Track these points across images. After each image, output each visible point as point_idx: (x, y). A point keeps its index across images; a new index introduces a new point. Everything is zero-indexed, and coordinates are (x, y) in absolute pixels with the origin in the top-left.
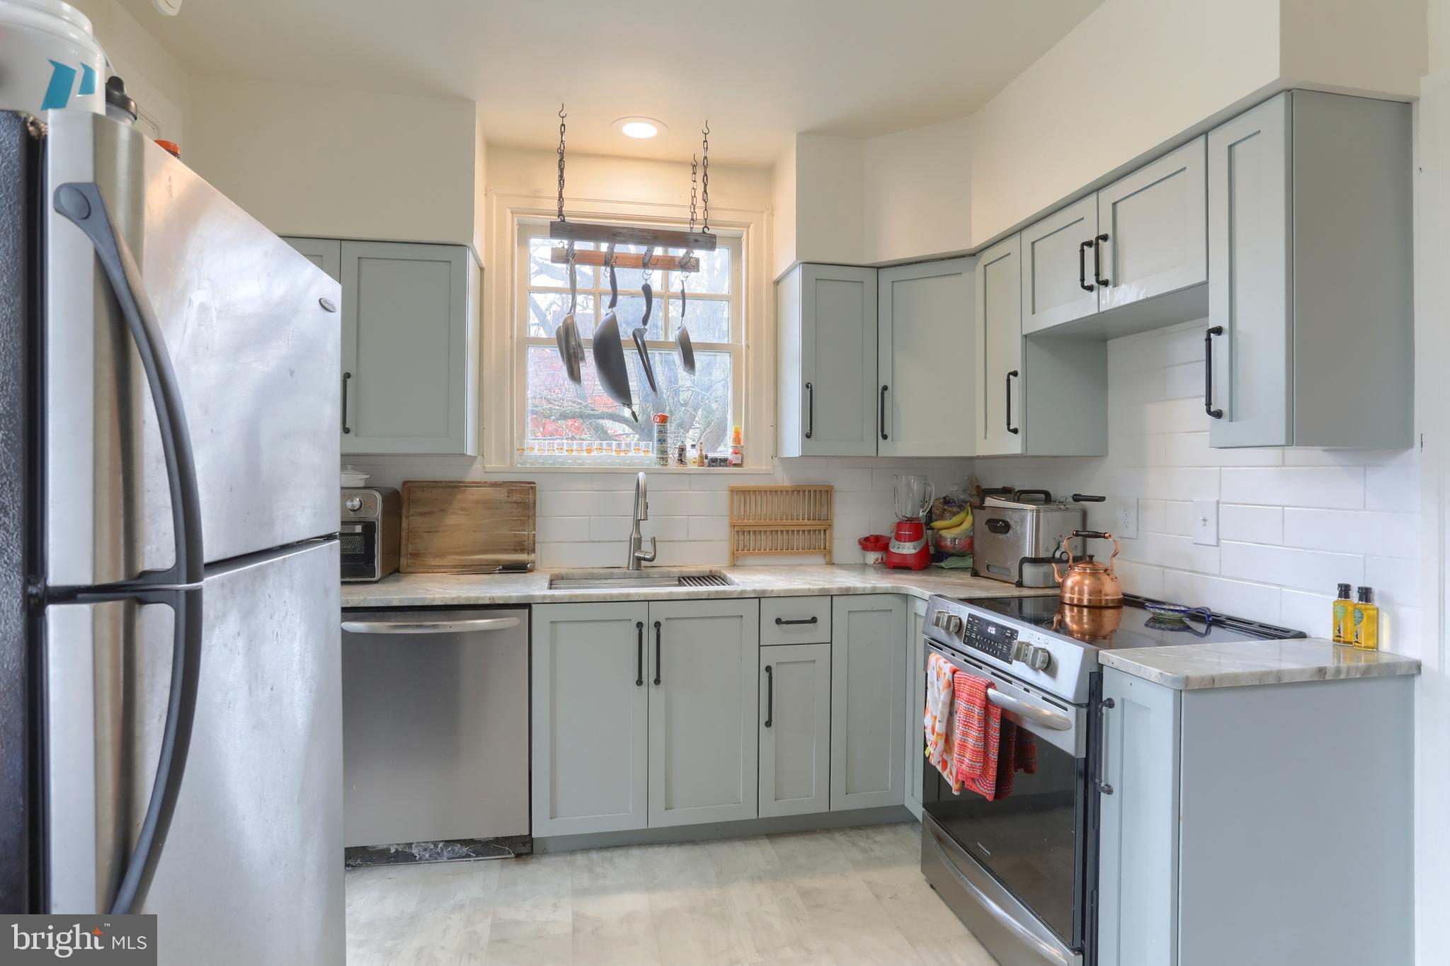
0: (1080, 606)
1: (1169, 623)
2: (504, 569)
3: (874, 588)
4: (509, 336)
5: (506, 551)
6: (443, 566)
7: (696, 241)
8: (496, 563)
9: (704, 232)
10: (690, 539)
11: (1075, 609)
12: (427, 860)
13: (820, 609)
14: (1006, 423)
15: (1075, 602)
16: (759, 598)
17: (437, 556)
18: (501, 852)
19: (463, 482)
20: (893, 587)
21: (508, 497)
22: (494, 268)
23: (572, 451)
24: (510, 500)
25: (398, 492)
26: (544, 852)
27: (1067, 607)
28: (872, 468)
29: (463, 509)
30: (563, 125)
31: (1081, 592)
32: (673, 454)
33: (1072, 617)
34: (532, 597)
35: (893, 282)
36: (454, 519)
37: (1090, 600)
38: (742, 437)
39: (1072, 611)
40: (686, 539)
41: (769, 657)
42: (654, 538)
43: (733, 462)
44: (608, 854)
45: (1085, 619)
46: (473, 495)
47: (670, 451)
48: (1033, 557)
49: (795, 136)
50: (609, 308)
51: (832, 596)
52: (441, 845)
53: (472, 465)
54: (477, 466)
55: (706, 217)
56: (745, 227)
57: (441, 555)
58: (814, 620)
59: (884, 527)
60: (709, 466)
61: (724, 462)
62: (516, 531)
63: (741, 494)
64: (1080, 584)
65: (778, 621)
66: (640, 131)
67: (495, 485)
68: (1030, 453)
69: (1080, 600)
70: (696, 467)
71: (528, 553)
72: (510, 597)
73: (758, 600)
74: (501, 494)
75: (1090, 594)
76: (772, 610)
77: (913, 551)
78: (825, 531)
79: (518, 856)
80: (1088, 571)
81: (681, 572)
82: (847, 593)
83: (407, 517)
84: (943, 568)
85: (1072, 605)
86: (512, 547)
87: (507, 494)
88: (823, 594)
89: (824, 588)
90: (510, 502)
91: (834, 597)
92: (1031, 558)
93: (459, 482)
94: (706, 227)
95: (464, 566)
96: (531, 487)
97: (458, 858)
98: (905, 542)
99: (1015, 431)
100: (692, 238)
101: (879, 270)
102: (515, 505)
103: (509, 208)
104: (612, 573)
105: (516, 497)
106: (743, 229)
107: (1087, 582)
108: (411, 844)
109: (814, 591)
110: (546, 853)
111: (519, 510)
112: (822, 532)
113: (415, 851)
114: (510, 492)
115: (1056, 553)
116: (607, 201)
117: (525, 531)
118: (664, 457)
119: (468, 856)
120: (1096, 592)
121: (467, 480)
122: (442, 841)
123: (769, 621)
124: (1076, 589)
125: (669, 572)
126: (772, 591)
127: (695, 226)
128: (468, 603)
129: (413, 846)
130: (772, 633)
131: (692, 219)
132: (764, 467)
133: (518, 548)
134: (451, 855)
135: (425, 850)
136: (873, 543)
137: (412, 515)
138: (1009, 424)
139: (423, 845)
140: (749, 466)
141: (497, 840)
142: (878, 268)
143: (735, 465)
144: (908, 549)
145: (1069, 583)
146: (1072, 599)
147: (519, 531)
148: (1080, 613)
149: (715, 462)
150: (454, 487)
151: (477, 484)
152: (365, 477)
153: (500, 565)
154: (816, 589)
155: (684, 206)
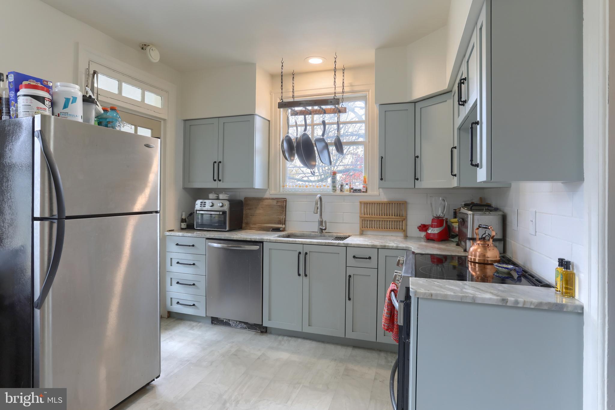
0: (475, 263)
1: (501, 273)
2: (273, 230)
3: (397, 247)
4: (278, 145)
5: (275, 223)
6: (255, 228)
7: (331, 102)
8: (272, 227)
9: (334, 98)
10: (344, 222)
11: (473, 264)
12: (234, 327)
13: (373, 254)
14: (451, 171)
15: (473, 260)
16: (346, 247)
17: (254, 224)
18: (256, 329)
19: (263, 198)
20: (406, 247)
21: (277, 204)
22: (273, 120)
23: (300, 186)
24: (277, 205)
25: (242, 201)
26: (271, 333)
27: (469, 263)
28: (427, 194)
29: (262, 208)
30: (282, 66)
31: (475, 256)
32: (338, 187)
33: (472, 268)
34: (263, 239)
35: (421, 108)
36: (260, 211)
37: (479, 260)
38: (367, 180)
39: (471, 265)
40: (342, 222)
41: (350, 272)
42: (326, 221)
43: (362, 191)
44: (290, 338)
45: (477, 269)
46: (266, 203)
47: (337, 186)
48: (471, 237)
49: (374, 50)
50: (304, 131)
51: (378, 248)
52: (238, 322)
53: (266, 192)
54: (268, 192)
55: (335, 92)
56: (367, 92)
57: (255, 224)
58: (370, 258)
59: (428, 221)
60: (353, 192)
61: (359, 191)
62: (278, 216)
63: (365, 204)
64: (476, 251)
65: (354, 257)
66: (315, 61)
67: (273, 199)
68: (462, 186)
69: (475, 259)
70: (348, 193)
71: (282, 225)
72: (256, 239)
73: (345, 247)
74: (274, 202)
75: (479, 257)
76: (351, 252)
77: (437, 232)
78: (402, 221)
79: (262, 332)
80: (480, 245)
81: (337, 235)
82: (384, 248)
83: (245, 210)
84: (453, 241)
85: (471, 262)
86: (277, 222)
87: (276, 203)
88: (373, 247)
89: (374, 245)
90: (277, 206)
91: (379, 249)
92: (470, 238)
93: (261, 198)
94: (335, 96)
95: (262, 228)
96: (285, 201)
97: (243, 328)
98: (434, 228)
99: (455, 175)
100: (329, 101)
101: (416, 103)
102: (279, 207)
103: (278, 97)
104: (311, 234)
105: (279, 204)
106: (366, 92)
107: (479, 250)
108: (230, 320)
109: (369, 245)
110: (271, 334)
111: (280, 209)
112: (401, 222)
113: (231, 323)
114: (277, 202)
115: (484, 235)
116: (313, 89)
117: (282, 216)
118: (335, 188)
119: (246, 328)
120: (483, 255)
121: (265, 197)
122: (239, 321)
123: (350, 257)
124: (473, 253)
125: (332, 235)
126: (351, 244)
127: (344, 94)
128: (243, 240)
129: (230, 321)
130: (351, 262)
131: (343, 92)
132: (376, 193)
133: (279, 222)
134: (241, 327)
135: (234, 323)
136: (423, 228)
137: (246, 209)
138: (452, 172)
139: (233, 321)
140: (370, 192)
141: (255, 325)
142: (415, 103)
143: (363, 192)
144: (434, 231)
145: (471, 249)
146: (471, 259)
147: (279, 216)
148: (475, 266)
149: (355, 191)
150: (260, 200)
151: (267, 199)
152: (228, 196)
153: (271, 228)
154: (371, 245)
155: (340, 87)
